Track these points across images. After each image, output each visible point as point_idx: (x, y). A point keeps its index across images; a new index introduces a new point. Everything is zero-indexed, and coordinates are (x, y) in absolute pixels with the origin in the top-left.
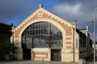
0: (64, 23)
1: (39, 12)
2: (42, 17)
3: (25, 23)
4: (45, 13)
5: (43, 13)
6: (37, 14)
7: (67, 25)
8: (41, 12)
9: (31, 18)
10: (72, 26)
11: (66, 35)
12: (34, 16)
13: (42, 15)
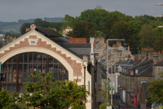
0: (70, 58)
1: (31, 37)
2: (35, 44)
3: (5, 51)
4: (40, 39)
5: (37, 40)
6: (26, 40)
7: (75, 61)
8: (35, 37)
9: (16, 45)
10: (81, 63)
11: (74, 75)
12: (21, 42)
13: (36, 42)
